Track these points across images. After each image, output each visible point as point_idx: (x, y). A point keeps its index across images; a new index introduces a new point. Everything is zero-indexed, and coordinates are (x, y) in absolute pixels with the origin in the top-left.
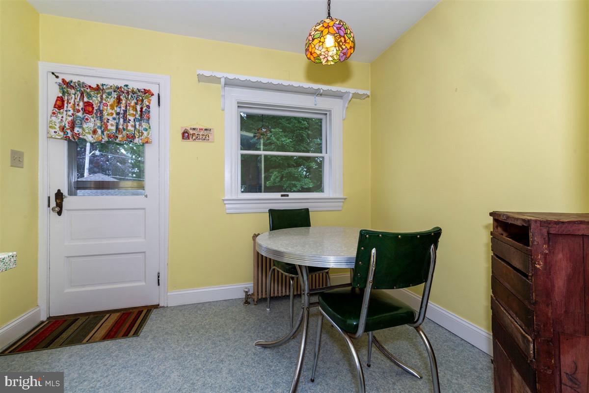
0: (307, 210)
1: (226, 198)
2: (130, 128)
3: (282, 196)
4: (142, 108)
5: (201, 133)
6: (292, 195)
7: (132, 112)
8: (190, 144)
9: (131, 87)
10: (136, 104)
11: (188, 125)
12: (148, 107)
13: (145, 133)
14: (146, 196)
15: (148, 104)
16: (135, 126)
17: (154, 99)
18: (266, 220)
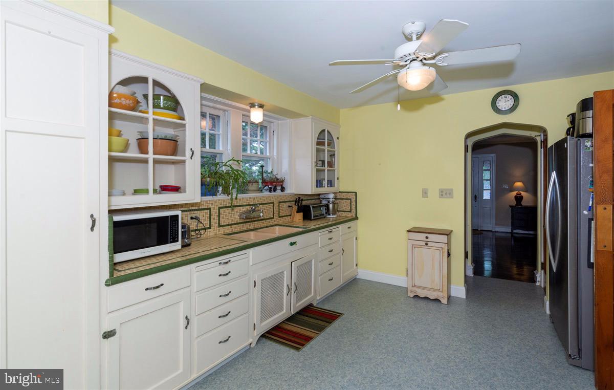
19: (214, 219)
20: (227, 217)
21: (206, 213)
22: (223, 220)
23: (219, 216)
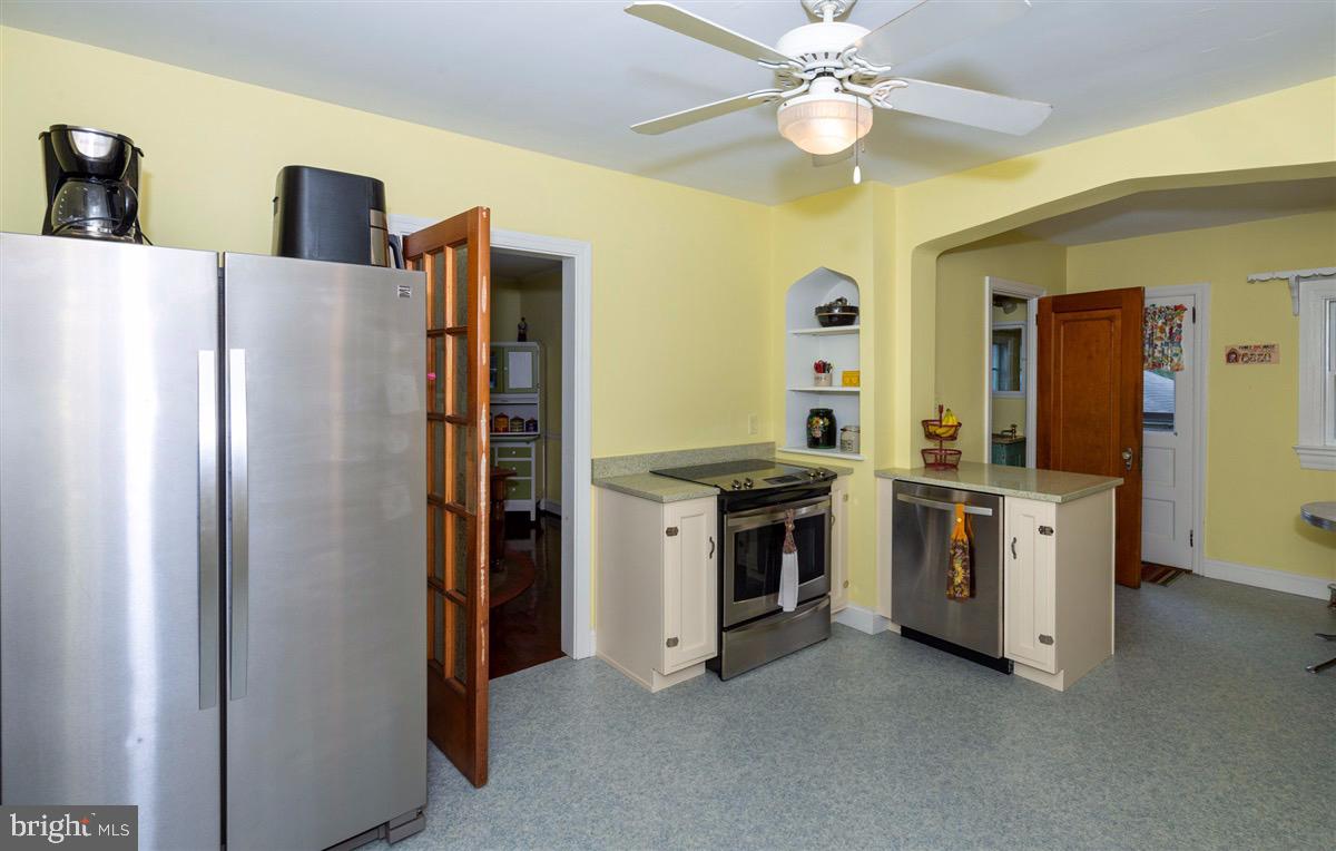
2: (1157, 354)
4: (1171, 329)
7: (1159, 334)
8: (1238, 368)
9: (1158, 306)
10: (1165, 324)
11: (1237, 342)
12: (1180, 326)
13: (1176, 359)
14: (1176, 434)
15: (1179, 322)
16: (1163, 352)
17: (1187, 315)
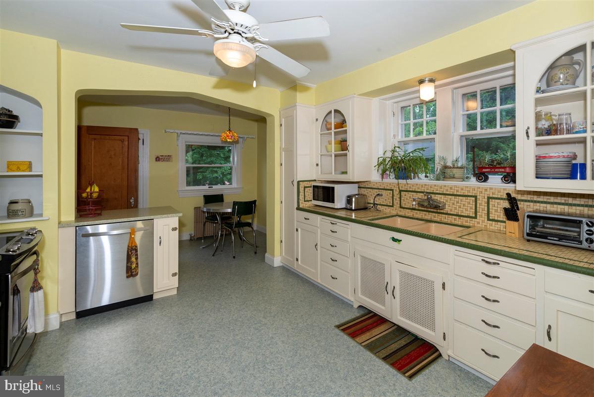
0: (222, 195)
1: (180, 189)
3: (209, 187)
5: (166, 158)
6: (214, 187)
8: (160, 163)
11: (159, 154)
18: (202, 200)
19: (396, 199)
20: (408, 201)
21: (390, 193)
22: (404, 202)
23: (400, 198)
